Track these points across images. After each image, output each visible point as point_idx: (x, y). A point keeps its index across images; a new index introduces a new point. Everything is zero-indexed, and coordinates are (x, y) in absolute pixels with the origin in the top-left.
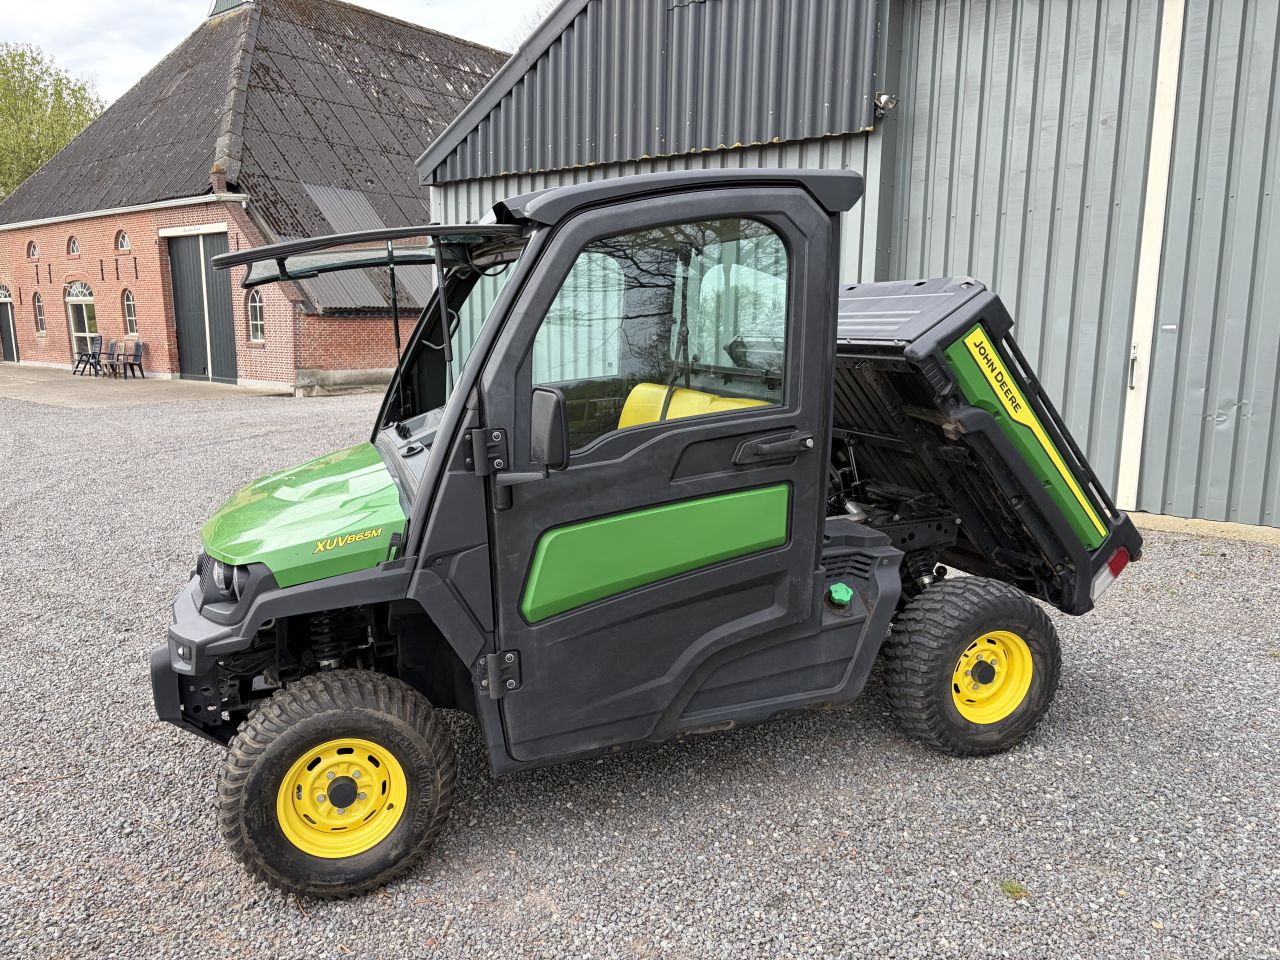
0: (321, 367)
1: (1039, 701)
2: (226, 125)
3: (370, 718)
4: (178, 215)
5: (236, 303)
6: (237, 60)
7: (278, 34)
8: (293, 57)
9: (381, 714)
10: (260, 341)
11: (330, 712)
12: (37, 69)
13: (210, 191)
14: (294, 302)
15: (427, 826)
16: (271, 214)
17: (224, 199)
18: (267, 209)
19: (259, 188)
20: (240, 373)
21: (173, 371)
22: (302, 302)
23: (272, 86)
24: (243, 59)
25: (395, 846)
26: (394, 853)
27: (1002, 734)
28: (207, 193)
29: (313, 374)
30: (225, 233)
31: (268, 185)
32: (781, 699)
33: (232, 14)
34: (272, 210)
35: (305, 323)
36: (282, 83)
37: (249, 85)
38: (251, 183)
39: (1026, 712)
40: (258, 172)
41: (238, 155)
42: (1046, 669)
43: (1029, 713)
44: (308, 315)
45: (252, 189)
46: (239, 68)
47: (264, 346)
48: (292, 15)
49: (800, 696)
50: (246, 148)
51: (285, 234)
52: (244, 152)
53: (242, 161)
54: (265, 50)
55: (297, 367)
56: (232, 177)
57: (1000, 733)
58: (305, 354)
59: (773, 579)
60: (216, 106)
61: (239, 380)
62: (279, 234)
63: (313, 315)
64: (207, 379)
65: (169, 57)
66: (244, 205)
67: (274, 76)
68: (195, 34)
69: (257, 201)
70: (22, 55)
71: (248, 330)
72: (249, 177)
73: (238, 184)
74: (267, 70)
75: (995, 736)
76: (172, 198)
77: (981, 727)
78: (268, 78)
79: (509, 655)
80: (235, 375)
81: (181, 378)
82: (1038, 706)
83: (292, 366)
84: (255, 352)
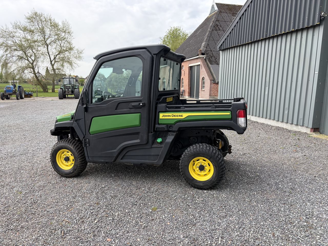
0: (216, 96)
1: (215, 178)
2: (205, 40)
3: (68, 146)
4: (192, 61)
5: (200, 81)
6: (211, 24)
7: (222, 17)
8: (225, 21)
9: (70, 146)
10: (204, 89)
11: (63, 144)
12: (179, 32)
13: (198, 55)
14: (211, 80)
15: (77, 168)
16: (210, 60)
17: (200, 57)
18: (210, 58)
19: (209, 54)
20: (200, 97)
21: (188, 96)
22: (213, 80)
23: (218, 29)
24: (212, 24)
25: (72, 170)
26: (72, 171)
27: (204, 184)
28: (197, 56)
29: (214, 97)
30: (200, 65)
31: (211, 53)
32: (143, 161)
33: (213, 13)
34: (211, 59)
35: (213, 85)
36: (221, 28)
37: (212, 30)
38: (207, 52)
39: (211, 180)
40: (209, 50)
41: (206, 46)
42: (217, 170)
43: (212, 181)
44: (214, 83)
45: (207, 54)
46: (211, 26)
47: (204, 91)
48: (227, 11)
49: (147, 161)
50: (208, 45)
51: (212, 64)
52: (207, 45)
53: (206, 48)
54: (218, 21)
55: (210, 96)
56: (203, 52)
57: (203, 184)
58: (212, 93)
59: (138, 133)
60: (204, 36)
61: (199, 98)
62: (211, 64)
63: (215, 83)
64: (194, 98)
65: (200, 26)
66: (205, 58)
67: (219, 27)
68: (205, 19)
69: (208, 57)
70: (177, 29)
71: (202, 87)
72: (207, 51)
73: (204, 53)
74: (217, 25)
75: (201, 184)
76: (191, 57)
77: (198, 181)
78: (217, 28)
79: (87, 140)
80: (199, 97)
81: (190, 98)
82: (214, 180)
83: (209, 95)
84: (203, 92)
